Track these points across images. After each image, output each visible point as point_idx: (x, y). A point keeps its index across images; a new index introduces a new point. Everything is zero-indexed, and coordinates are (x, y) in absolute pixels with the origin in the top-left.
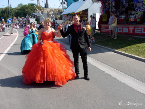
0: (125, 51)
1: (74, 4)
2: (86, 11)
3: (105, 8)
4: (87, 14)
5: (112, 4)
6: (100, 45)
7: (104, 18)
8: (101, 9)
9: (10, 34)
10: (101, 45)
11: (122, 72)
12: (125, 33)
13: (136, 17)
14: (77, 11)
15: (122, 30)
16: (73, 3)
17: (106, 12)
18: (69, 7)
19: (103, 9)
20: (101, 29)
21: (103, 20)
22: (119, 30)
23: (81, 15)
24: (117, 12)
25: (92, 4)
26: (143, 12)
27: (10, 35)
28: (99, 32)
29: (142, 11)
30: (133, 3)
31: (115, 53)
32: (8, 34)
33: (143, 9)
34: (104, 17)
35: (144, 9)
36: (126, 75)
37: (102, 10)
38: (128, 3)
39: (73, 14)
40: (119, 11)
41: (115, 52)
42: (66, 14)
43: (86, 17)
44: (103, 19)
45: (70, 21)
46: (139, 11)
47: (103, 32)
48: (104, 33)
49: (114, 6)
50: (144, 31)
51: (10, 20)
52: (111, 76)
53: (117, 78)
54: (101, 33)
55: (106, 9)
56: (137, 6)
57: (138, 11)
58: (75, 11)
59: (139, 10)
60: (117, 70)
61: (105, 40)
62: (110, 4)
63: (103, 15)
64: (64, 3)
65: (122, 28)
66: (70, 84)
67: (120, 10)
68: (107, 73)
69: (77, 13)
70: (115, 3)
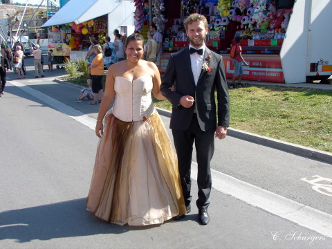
2: (102, 21)
3: (143, 16)
4: (107, 28)
5: (158, 8)
8: (135, 17)
13: (211, 38)
14: (82, 20)
17: (146, 23)
18: (64, 7)
19: (139, 17)
23: (92, 27)
24: (173, 24)
25: (118, 4)
26: (224, 26)
29: (222, 23)
30: (207, 5)
33: (225, 21)
35: (227, 20)
37: (138, 19)
38: (189, 6)
39: (71, 25)
40: (177, 23)
42: (56, 27)
43: (105, 35)
45: (66, 42)
46: (218, 25)
49: (162, 12)
55: (145, 17)
56: (215, 12)
57: (216, 24)
58: (77, 19)
59: (218, 22)
62: (153, 6)
63: (140, 31)
67: (179, 20)
69: (81, 24)
70: (164, 6)
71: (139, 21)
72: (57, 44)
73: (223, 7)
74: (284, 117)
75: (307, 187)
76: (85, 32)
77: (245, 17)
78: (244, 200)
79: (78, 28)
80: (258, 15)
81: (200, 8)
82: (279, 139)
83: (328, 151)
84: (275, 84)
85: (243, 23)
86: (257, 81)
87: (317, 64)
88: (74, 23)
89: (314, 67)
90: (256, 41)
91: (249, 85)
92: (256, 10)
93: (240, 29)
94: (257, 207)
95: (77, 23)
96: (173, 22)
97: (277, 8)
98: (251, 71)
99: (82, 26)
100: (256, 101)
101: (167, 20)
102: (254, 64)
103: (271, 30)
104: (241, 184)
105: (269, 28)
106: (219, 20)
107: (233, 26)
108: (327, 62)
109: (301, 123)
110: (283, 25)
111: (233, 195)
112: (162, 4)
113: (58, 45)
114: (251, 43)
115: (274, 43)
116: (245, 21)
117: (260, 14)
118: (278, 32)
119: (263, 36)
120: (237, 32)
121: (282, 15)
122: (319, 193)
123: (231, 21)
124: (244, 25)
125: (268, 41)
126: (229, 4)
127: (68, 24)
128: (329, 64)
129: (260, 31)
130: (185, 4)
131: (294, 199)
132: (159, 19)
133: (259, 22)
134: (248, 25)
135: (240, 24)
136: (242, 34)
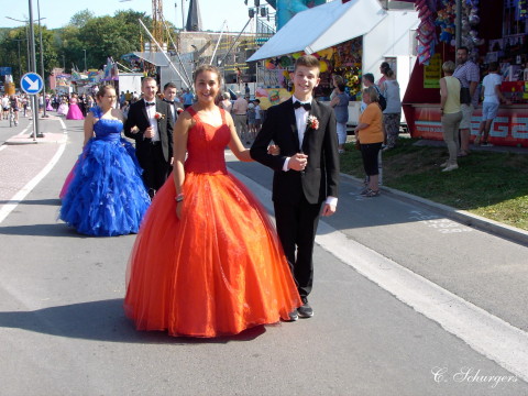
0: (514, 218)
1: (305, 17)
2: (353, 48)
3: (434, 35)
4: (359, 60)
5: (463, 15)
6: (405, 190)
7: (432, 77)
8: (417, 38)
9: (32, 136)
10: (412, 192)
11: (489, 311)
12: (519, 141)
14: (318, 47)
15: (506, 129)
16: (301, 10)
17: (438, 49)
18: (283, 29)
19: (427, 37)
20: (416, 123)
21: (426, 87)
22: (496, 129)
23: (333, 62)
24: (488, 51)
25: (381, 17)
27: (31, 140)
28: (408, 135)
31: (470, 229)
32: (23, 136)
34: (429, 74)
36: (507, 324)
37: (425, 41)
40: (497, 48)
41: (470, 223)
42: (270, 60)
43: (357, 74)
44: (426, 81)
45: (286, 87)
47: (425, 135)
48: (429, 139)
49: (473, 27)
51: (34, 81)
52: (439, 325)
53: (466, 338)
54: (414, 138)
55: (438, 37)
58: (309, 46)
60: (467, 303)
61: (428, 168)
62: (454, 16)
63: (427, 64)
64: (264, 12)
65: (506, 120)
66: (256, 356)
67: (501, 43)
68: (425, 313)
70: (478, 14)
71: (426, 45)
72: (270, 91)
95: (309, 52)
101: (483, 41)
112: (473, 11)
113: (272, 92)
127: (291, 54)
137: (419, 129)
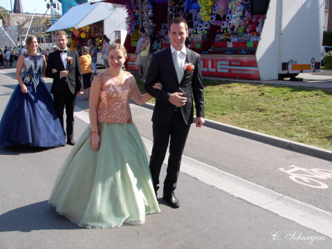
1: (77, 9)
2: (100, 25)
3: (134, 21)
4: (103, 30)
5: (147, 14)
7: (135, 41)
8: (127, 22)
13: (195, 40)
14: (81, 25)
16: (75, 5)
17: (137, 27)
18: (66, 14)
19: (130, 22)
21: (132, 45)
23: (90, 33)
25: (112, 11)
26: (206, 30)
29: (204, 28)
30: (191, 11)
33: (206, 25)
34: (134, 39)
37: (129, 24)
38: (175, 12)
39: (72, 30)
40: (165, 28)
44: (132, 42)
46: (200, 29)
49: (150, 18)
50: (204, 67)
55: (136, 22)
56: (198, 18)
57: (198, 28)
58: (77, 25)
59: (200, 27)
62: (143, 13)
63: (131, 34)
67: (167, 25)
69: (79, 29)
70: (152, 12)
71: (131, 25)
73: (205, 13)
74: (261, 110)
75: (285, 177)
76: (83, 36)
77: (224, 22)
78: (227, 191)
79: (78, 32)
80: (235, 20)
81: (184, 14)
82: (256, 131)
83: (301, 142)
84: (251, 81)
85: (223, 27)
86: (235, 78)
87: (288, 63)
88: (74, 28)
89: (285, 66)
90: (234, 43)
91: (228, 82)
92: (234, 16)
93: (220, 33)
94: (239, 198)
95: (77, 28)
96: (161, 26)
97: (252, 13)
98: (230, 70)
99: (81, 30)
100: (235, 96)
102: (233, 63)
103: (247, 33)
104: (224, 174)
105: (245, 32)
106: (201, 24)
107: (214, 30)
108: (296, 62)
109: (277, 116)
110: (257, 29)
111: (217, 186)
112: (150, 11)
114: (230, 45)
115: (250, 45)
116: (224, 25)
117: (238, 18)
118: (253, 35)
119: (240, 39)
120: (218, 36)
121: (257, 20)
122: (296, 183)
123: (212, 26)
124: (224, 29)
125: (245, 43)
126: (210, 10)
127: (68, 29)
128: (298, 63)
129: (238, 34)
130: (171, 10)
131: (273, 189)
132: (148, 24)
133: (237, 26)
134: (226, 29)
135: (220, 28)
136: (222, 37)
137: (129, 66)
